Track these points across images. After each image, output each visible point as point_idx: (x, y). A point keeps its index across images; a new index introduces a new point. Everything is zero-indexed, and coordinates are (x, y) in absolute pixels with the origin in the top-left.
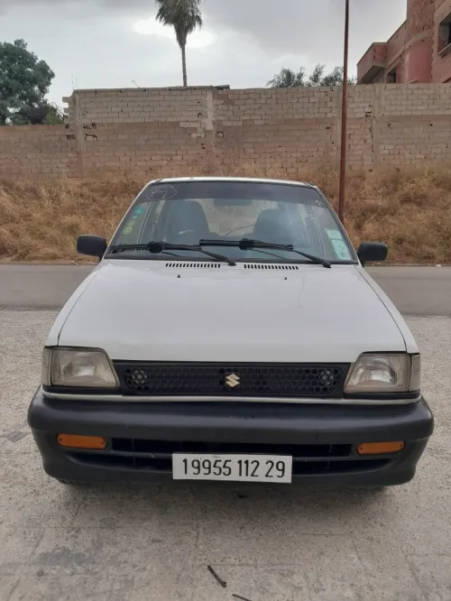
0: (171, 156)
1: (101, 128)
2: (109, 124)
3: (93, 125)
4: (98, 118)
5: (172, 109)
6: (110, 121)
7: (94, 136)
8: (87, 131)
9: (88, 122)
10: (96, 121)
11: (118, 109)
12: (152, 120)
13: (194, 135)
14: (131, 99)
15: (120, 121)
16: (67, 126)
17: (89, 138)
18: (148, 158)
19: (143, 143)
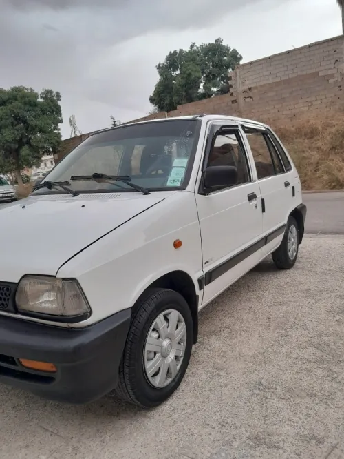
0: (311, 102)
1: (256, 91)
2: (261, 86)
3: (250, 89)
4: (253, 83)
5: (311, 62)
6: (262, 83)
7: (251, 97)
8: (246, 95)
9: (246, 88)
10: (252, 86)
11: (268, 73)
12: (295, 75)
13: (332, 81)
14: (277, 62)
15: (270, 81)
16: (232, 94)
17: (248, 100)
18: (292, 107)
19: (288, 95)
